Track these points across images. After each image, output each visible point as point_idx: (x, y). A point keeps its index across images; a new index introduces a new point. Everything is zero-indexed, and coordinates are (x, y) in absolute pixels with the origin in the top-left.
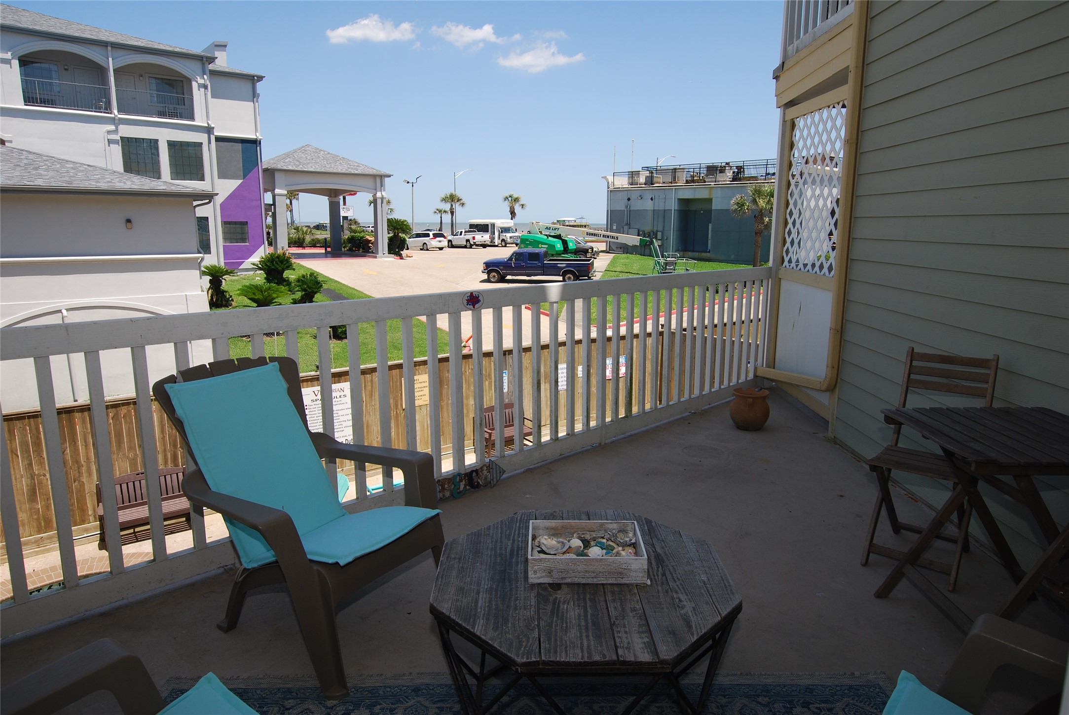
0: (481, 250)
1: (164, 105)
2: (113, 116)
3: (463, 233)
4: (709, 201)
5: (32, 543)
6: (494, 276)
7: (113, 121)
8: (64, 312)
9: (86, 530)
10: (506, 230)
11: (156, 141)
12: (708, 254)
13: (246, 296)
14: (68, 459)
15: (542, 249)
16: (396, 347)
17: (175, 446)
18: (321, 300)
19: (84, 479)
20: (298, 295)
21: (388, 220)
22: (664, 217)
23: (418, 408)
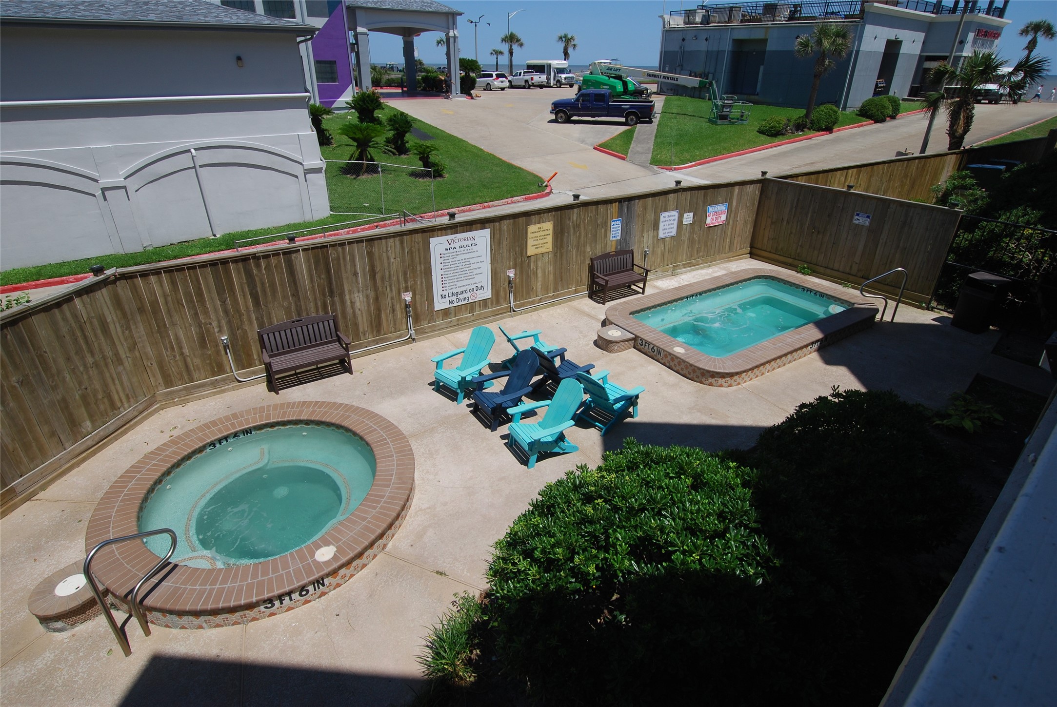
0: (538, 90)
3: (522, 74)
4: (764, 41)
5: (209, 385)
6: (562, 117)
8: (193, 151)
9: (254, 373)
10: (561, 71)
12: (757, 97)
13: (347, 135)
14: (229, 308)
15: (604, 90)
16: (484, 186)
17: (324, 295)
18: (410, 139)
19: (247, 327)
20: (391, 134)
21: (460, 59)
22: (717, 59)
23: (541, 256)
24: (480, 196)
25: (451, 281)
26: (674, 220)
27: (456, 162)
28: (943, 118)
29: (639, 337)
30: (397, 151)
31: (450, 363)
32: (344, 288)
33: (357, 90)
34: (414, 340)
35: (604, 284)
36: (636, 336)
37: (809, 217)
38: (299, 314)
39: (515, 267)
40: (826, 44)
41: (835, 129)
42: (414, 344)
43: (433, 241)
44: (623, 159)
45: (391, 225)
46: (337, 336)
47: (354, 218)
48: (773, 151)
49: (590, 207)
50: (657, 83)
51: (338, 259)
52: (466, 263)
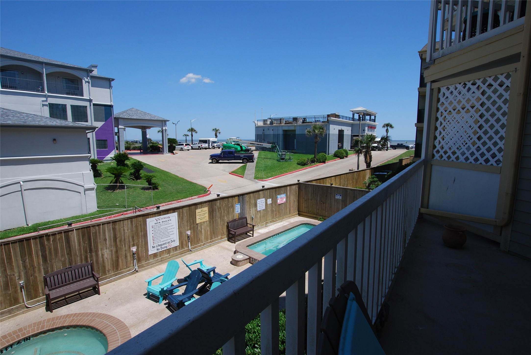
0: (205, 150)
1: (69, 90)
2: (45, 94)
3: (197, 144)
4: (295, 131)
6: (214, 161)
7: (45, 96)
8: (21, 183)
10: (214, 142)
11: (65, 105)
12: (295, 151)
13: (109, 172)
14: (27, 265)
15: (233, 150)
16: (178, 192)
17: (86, 252)
18: (142, 173)
19: (37, 275)
20: (133, 171)
21: (168, 138)
22: (278, 137)
23: (203, 223)
24: (176, 197)
25: (158, 239)
26: (263, 202)
27: (165, 182)
28: (362, 157)
29: (251, 257)
30: (135, 179)
31: (157, 282)
32: (98, 248)
33: (117, 152)
34: (137, 271)
35: (234, 234)
36: (250, 257)
37: (319, 197)
38: (70, 263)
39: (190, 229)
40: (317, 131)
41: (326, 162)
42: (137, 274)
43: (148, 220)
44: (242, 177)
45: (130, 213)
46: (93, 274)
47: (110, 211)
48: (304, 171)
49: (225, 199)
50: (255, 146)
51: (96, 233)
52: (165, 230)
